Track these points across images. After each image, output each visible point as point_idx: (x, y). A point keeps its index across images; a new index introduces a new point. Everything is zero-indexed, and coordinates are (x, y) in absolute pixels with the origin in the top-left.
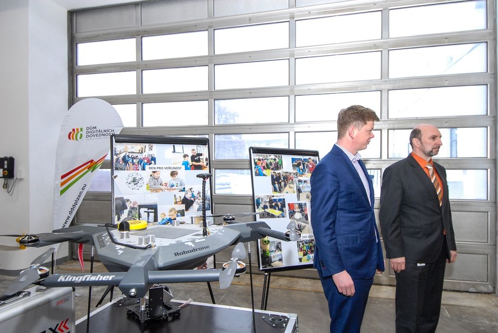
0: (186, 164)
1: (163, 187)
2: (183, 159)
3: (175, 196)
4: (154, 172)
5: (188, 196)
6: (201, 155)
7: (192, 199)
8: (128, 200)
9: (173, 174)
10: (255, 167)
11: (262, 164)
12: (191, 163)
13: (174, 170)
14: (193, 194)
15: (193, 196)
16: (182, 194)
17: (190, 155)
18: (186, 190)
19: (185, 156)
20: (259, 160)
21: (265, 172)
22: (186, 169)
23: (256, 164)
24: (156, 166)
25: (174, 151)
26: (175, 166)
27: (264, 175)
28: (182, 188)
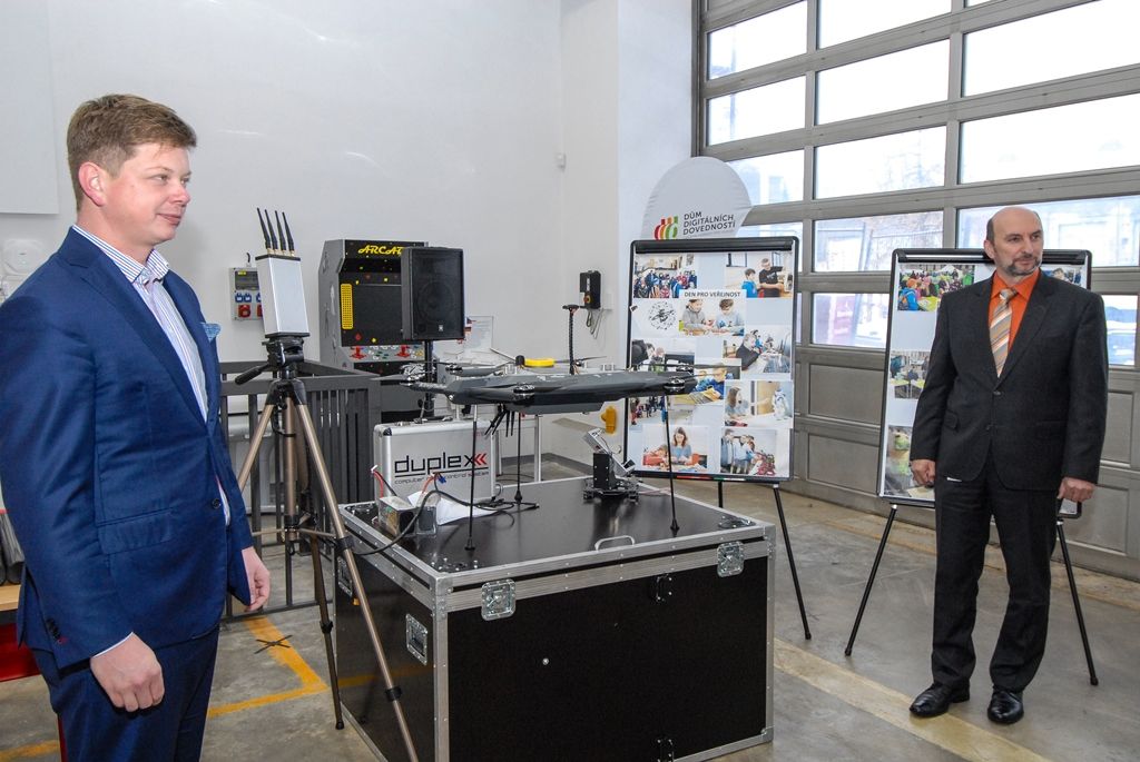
0: (748, 287)
1: (705, 327)
2: (743, 279)
3: (725, 343)
4: (693, 301)
5: (749, 344)
6: (780, 269)
7: (757, 350)
8: (650, 346)
9: (725, 304)
10: (900, 292)
11: (919, 285)
12: (758, 284)
13: (727, 298)
14: (757, 342)
15: (758, 344)
16: (739, 341)
17: (758, 270)
18: (745, 332)
19: (749, 272)
20: (913, 276)
21: (922, 302)
22: (748, 296)
23: (903, 284)
24: (696, 291)
25: (730, 265)
26: (729, 291)
27: (920, 309)
28: (738, 329)
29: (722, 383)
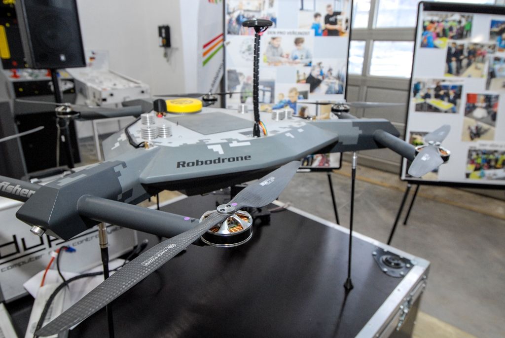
0: (316, 27)
1: (283, 59)
2: (312, 21)
3: (298, 72)
4: (274, 39)
5: (316, 74)
6: (339, 13)
7: (320, 78)
8: (241, 74)
9: (298, 42)
10: (423, 34)
11: (435, 29)
12: (323, 26)
13: (300, 36)
14: (321, 71)
15: (322, 74)
16: (307, 71)
17: (324, 13)
18: (313, 64)
19: (317, 15)
20: (432, 22)
21: (438, 42)
22: (317, 34)
23: (425, 28)
24: (276, 30)
25: (302, 9)
26: (301, 30)
27: (435, 47)
28: (307, 61)
29: (295, 103)
